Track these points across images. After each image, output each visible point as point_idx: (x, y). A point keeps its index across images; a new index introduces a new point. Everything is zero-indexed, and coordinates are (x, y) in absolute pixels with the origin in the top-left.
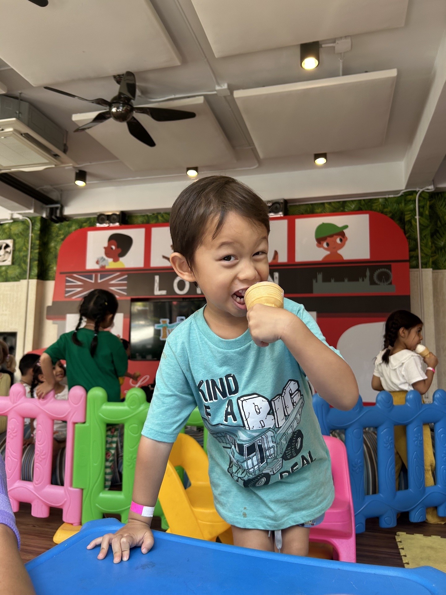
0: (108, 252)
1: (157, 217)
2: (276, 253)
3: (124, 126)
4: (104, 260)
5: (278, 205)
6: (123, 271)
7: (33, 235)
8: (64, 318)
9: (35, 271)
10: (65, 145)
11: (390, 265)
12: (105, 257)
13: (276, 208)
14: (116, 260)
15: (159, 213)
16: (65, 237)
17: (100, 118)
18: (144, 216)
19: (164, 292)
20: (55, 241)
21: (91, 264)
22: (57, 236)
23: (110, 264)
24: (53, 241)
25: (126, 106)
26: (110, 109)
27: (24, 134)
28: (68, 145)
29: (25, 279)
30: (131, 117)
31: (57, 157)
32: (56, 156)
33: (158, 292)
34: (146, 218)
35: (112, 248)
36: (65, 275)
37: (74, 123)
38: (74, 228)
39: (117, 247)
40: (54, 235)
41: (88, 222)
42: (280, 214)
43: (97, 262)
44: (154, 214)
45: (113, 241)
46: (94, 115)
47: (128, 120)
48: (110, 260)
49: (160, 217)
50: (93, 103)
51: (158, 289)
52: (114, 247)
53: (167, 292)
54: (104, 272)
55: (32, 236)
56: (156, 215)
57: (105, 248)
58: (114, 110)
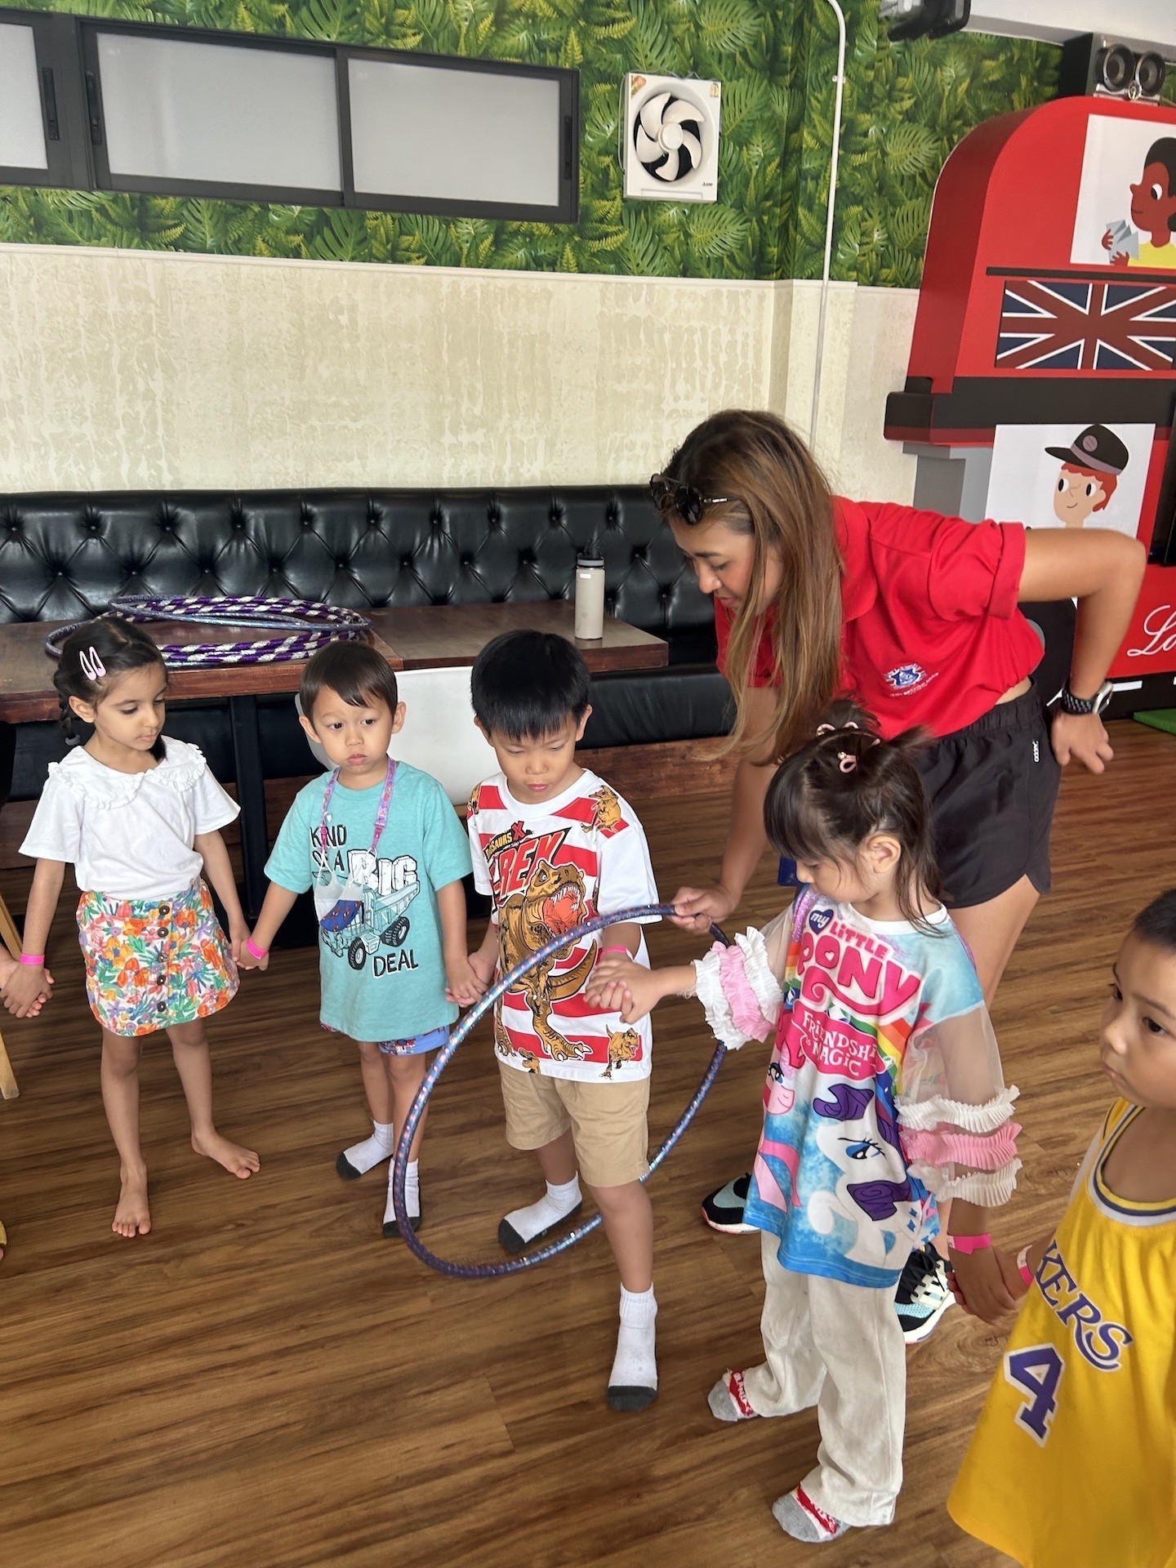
0: (1141, 206)
4: (1128, 232)
6: (1174, 281)
12: (1130, 222)
14: (1159, 241)
21: (1086, 251)
23: (1141, 252)
35: (1153, 193)
39: (1169, 190)
43: (1106, 242)
45: (1160, 168)
48: (1145, 237)
52: (1158, 189)
54: (1120, 278)
57: (1133, 188)
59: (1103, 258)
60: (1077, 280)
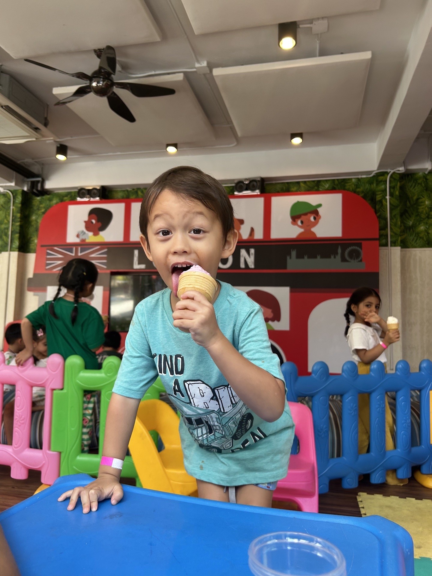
0: (89, 226)
1: (137, 192)
2: (252, 230)
3: (104, 100)
4: (84, 233)
5: (255, 183)
6: (103, 245)
7: (14, 207)
8: (45, 290)
9: (17, 243)
10: (46, 119)
11: (361, 243)
12: (85, 230)
13: (253, 186)
14: (96, 234)
15: (139, 189)
16: (46, 211)
17: (81, 92)
18: (124, 191)
19: (143, 266)
20: (37, 214)
21: (71, 238)
22: (39, 209)
23: (90, 237)
24: (34, 215)
25: (106, 80)
26: (91, 83)
27: (5, 106)
28: (48, 118)
29: (7, 251)
30: (111, 92)
31: (38, 130)
32: (36, 129)
33: (137, 266)
34: (126, 193)
35: (92, 222)
36: (45, 248)
37: (54, 96)
38: (55, 201)
39: (98, 221)
40: (35, 208)
41: (69, 196)
42: (257, 192)
43: (78, 236)
44: (133, 189)
45: (94, 216)
46: (74, 89)
47: (109, 94)
48: (91, 234)
49: (140, 193)
50: (73, 76)
51: (137, 263)
52: (94, 221)
53: (146, 267)
54: (84, 245)
55: (13, 209)
56: (136, 190)
57: (85, 222)
58: (94, 84)
59: (77, 240)
60: (70, 247)
